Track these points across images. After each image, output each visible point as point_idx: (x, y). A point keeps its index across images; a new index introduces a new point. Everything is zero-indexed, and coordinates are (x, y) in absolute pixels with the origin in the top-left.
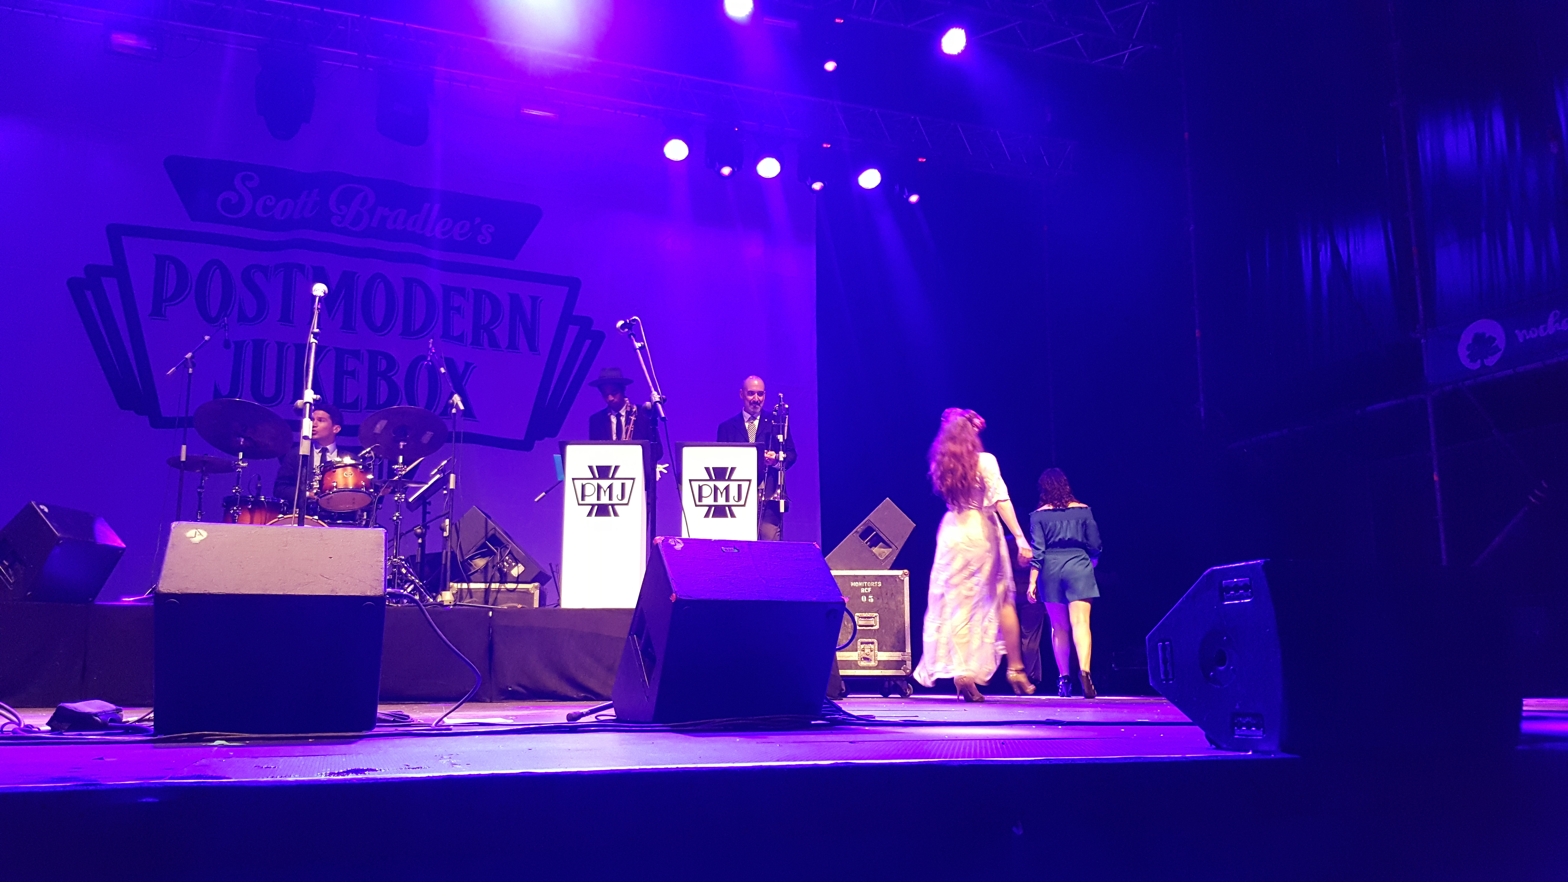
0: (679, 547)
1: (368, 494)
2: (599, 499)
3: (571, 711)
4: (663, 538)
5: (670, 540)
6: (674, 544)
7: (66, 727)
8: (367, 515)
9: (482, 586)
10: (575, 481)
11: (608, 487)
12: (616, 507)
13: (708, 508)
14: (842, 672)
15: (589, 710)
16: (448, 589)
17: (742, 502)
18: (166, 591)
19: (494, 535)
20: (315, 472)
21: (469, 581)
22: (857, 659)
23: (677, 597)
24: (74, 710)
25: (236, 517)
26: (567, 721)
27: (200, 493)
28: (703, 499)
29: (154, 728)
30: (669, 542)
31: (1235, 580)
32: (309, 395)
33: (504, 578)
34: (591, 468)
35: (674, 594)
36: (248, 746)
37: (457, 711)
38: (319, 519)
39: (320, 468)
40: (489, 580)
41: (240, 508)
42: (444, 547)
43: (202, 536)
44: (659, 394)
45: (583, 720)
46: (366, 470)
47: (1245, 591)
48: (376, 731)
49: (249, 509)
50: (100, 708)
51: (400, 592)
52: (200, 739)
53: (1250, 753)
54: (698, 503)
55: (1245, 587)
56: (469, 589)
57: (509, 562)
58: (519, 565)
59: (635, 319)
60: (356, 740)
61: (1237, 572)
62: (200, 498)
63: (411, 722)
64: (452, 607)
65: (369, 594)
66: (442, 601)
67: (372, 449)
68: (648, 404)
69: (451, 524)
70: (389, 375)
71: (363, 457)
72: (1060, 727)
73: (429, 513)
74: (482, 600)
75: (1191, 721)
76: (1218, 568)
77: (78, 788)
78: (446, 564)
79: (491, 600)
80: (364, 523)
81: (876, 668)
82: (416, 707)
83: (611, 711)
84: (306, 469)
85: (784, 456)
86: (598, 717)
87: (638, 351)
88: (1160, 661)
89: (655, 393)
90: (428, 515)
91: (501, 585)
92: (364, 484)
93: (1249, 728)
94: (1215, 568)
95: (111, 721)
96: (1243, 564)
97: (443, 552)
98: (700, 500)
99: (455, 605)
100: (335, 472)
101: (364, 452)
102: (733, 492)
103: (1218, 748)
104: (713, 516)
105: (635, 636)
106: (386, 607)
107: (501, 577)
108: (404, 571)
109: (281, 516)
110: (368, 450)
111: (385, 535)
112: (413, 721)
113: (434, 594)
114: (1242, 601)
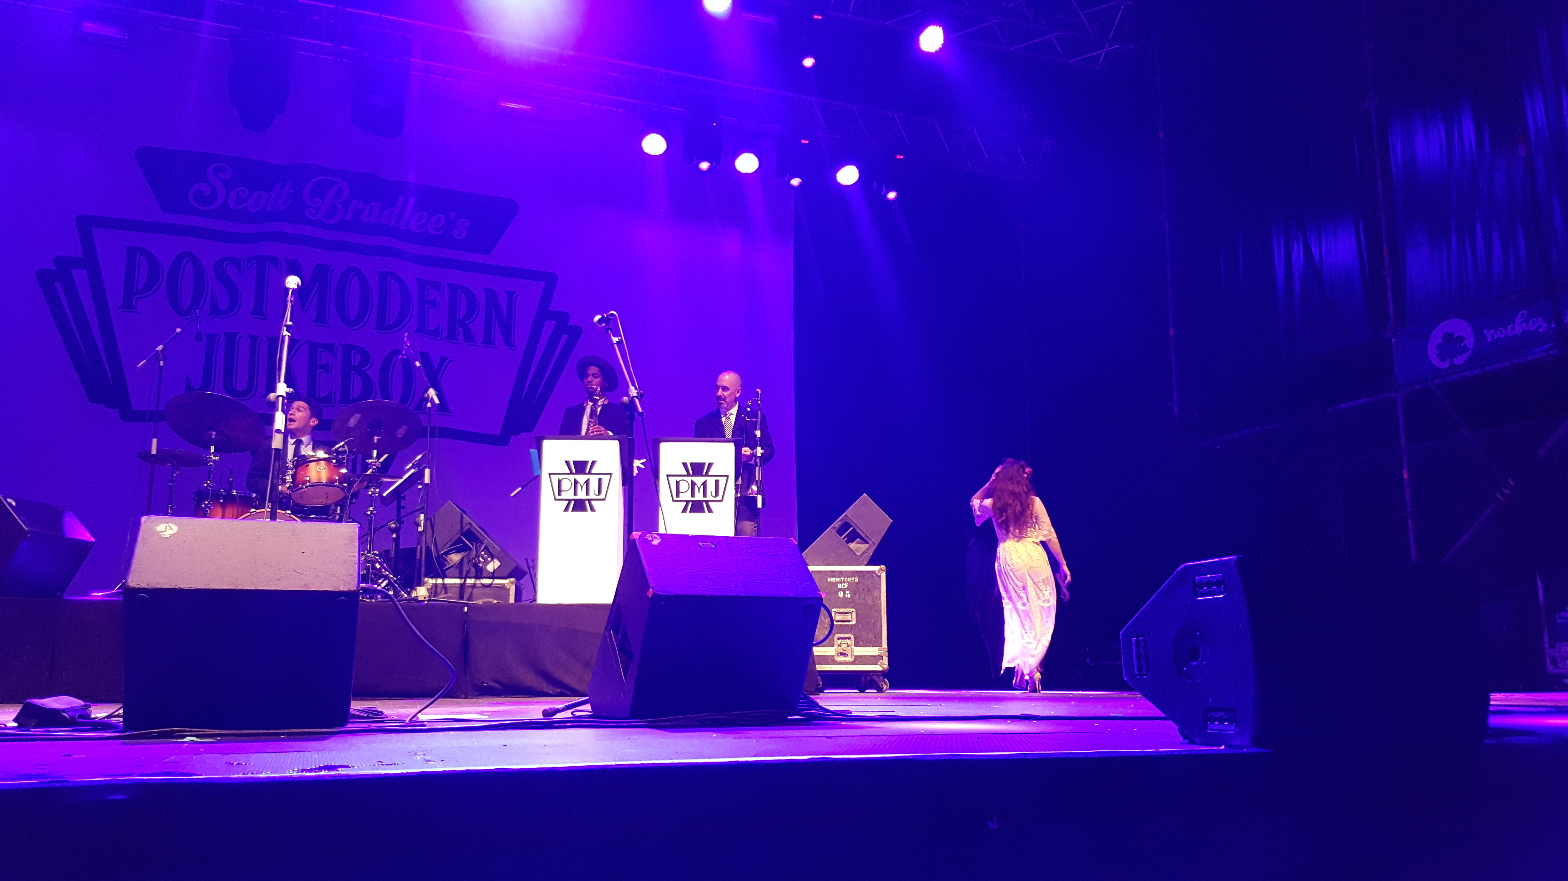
0: (656, 542)
1: (342, 488)
2: (575, 494)
3: (547, 707)
4: (640, 533)
5: (647, 535)
6: (651, 539)
7: (33, 724)
8: (341, 509)
9: (457, 581)
10: (552, 476)
11: (585, 483)
12: (593, 502)
13: (685, 503)
14: (819, 668)
15: (565, 706)
16: (422, 584)
17: (719, 498)
18: (135, 586)
19: (469, 530)
20: (288, 466)
21: (444, 577)
22: (834, 655)
23: (654, 592)
24: (42, 706)
25: (208, 511)
26: (542, 717)
27: (170, 487)
28: (681, 494)
29: (123, 725)
30: (646, 537)
31: (1208, 576)
32: (282, 389)
33: (479, 573)
34: (567, 463)
35: (651, 590)
36: (219, 742)
37: (432, 707)
38: (292, 514)
39: (293, 462)
40: (464, 576)
41: (212, 502)
42: (419, 542)
43: (173, 530)
44: (636, 389)
45: (559, 716)
46: (340, 464)
47: (1218, 587)
48: (349, 727)
49: (220, 502)
50: (64, 704)
51: (373, 587)
52: (170, 735)
53: (1223, 747)
54: (675, 499)
55: (1218, 583)
56: (444, 584)
57: (484, 557)
58: (495, 560)
59: (612, 313)
60: (328, 736)
61: (1210, 568)
62: (171, 492)
63: (385, 718)
64: (426, 602)
65: (342, 589)
66: (418, 597)
67: (346, 443)
68: (625, 398)
69: (426, 519)
70: (364, 369)
71: (337, 451)
72: (1035, 722)
73: (404, 507)
74: (458, 595)
75: (1164, 715)
76: (1192, 564)
77: (45, 785)
78: (420, 560)
79: (466, 596)
80: (337, 517)
81: (853, 663)
82: (390, 702)
83: (588, 707)
84: (279, 463)
85: (762, 451)
86: (574, 713)
87: (616, 346)
88: (1134, 656)
89: (632, 388)
90: (402, 510)
91: (476, 580)
92: (337, 478)
93: (1221, 723)
94: (1188, 564)
95: (80, 717)
96: (1216, 560)
97: (417, 546)
98: (677, 495)
99: (429, 600)
100: (308, 466)
101: (338, 446)
102: (711, 487)
103: (1191, 742)
104: (690, 512)
105: (611, 631)
106: (360, 602)
107: (476, 572)
108: (378, 566)
109: (253, 510)
110: (342, 444)
111: (359, 530)
112: (387, 717)
113: (409, 590)
114: (1215, 597)
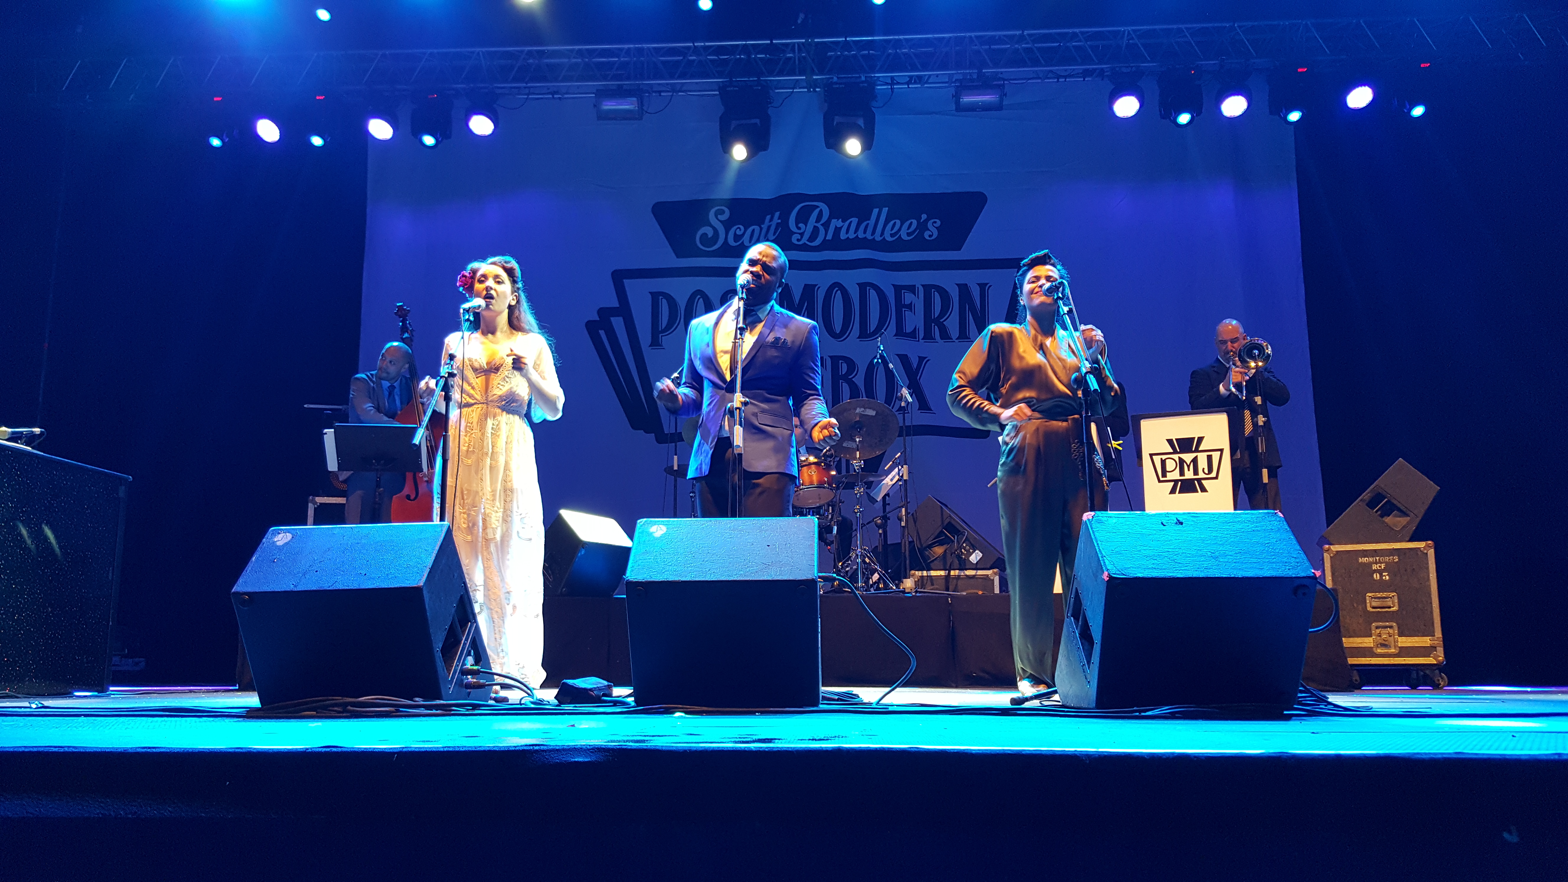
1: (831, 489)
7: (567, 701)
9: (942, 573)
14: (1352, 661)
16: (909, 576)
18: (631, 580)
19: (950, 523)
21: (928, 569)
22: (1373, 646)
23: (1109, 575)
24: (575, 686)
26: (1010, 705)
28: (1167, 473)
29: (632, 702)
33: (963, 565)
35: (1106, 573)
37: (896, 693)
40: (948, 568)
42: (903, 537)
46: (828, 466)
48: (819, 707)
50: (593, 684)
54: (1161, 479)
56: (929, 576)
57: (967, 549)
58: (977, 551)
64: (914, 594)
65: (803, 577)
66: (905, 589)
69: (908, 513)
70: (850, 377)
71: (825, 455)
73: (889, 504)
74: (943, 587)
78: (905, 553)
79: (951, 587)
80: (830, 517)
81: (1399, 655)
82: (864, 688)
85: (1264, 419)
86: (1044, 702)
91: (960, 571)
92: (827, 480)
95: (603, 695)
97: (902, 541)
98: (1164, 475)
99: (917, 592)
102: (1203, 464)
104: (1180, 492)
106: (818, 590)
107: (960, 564)
108: (865, 560)
111: (818, 524)
113: (897, 582)
